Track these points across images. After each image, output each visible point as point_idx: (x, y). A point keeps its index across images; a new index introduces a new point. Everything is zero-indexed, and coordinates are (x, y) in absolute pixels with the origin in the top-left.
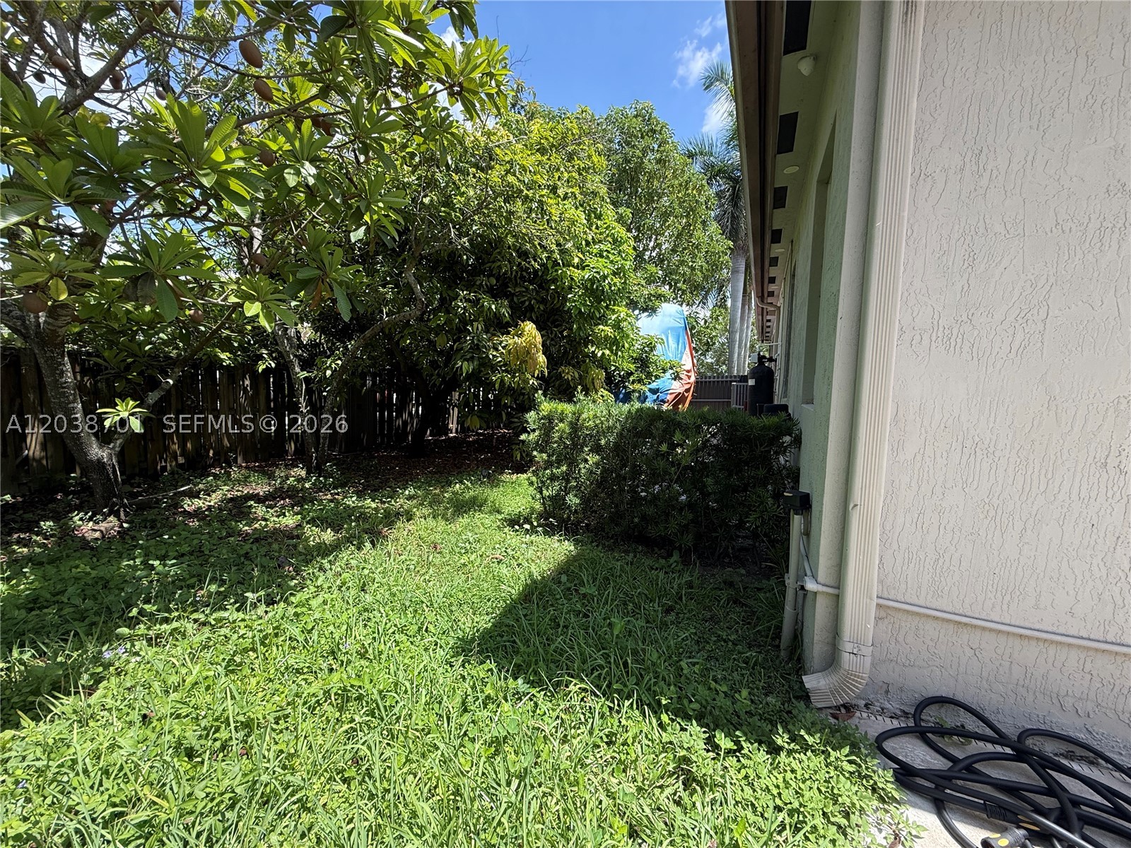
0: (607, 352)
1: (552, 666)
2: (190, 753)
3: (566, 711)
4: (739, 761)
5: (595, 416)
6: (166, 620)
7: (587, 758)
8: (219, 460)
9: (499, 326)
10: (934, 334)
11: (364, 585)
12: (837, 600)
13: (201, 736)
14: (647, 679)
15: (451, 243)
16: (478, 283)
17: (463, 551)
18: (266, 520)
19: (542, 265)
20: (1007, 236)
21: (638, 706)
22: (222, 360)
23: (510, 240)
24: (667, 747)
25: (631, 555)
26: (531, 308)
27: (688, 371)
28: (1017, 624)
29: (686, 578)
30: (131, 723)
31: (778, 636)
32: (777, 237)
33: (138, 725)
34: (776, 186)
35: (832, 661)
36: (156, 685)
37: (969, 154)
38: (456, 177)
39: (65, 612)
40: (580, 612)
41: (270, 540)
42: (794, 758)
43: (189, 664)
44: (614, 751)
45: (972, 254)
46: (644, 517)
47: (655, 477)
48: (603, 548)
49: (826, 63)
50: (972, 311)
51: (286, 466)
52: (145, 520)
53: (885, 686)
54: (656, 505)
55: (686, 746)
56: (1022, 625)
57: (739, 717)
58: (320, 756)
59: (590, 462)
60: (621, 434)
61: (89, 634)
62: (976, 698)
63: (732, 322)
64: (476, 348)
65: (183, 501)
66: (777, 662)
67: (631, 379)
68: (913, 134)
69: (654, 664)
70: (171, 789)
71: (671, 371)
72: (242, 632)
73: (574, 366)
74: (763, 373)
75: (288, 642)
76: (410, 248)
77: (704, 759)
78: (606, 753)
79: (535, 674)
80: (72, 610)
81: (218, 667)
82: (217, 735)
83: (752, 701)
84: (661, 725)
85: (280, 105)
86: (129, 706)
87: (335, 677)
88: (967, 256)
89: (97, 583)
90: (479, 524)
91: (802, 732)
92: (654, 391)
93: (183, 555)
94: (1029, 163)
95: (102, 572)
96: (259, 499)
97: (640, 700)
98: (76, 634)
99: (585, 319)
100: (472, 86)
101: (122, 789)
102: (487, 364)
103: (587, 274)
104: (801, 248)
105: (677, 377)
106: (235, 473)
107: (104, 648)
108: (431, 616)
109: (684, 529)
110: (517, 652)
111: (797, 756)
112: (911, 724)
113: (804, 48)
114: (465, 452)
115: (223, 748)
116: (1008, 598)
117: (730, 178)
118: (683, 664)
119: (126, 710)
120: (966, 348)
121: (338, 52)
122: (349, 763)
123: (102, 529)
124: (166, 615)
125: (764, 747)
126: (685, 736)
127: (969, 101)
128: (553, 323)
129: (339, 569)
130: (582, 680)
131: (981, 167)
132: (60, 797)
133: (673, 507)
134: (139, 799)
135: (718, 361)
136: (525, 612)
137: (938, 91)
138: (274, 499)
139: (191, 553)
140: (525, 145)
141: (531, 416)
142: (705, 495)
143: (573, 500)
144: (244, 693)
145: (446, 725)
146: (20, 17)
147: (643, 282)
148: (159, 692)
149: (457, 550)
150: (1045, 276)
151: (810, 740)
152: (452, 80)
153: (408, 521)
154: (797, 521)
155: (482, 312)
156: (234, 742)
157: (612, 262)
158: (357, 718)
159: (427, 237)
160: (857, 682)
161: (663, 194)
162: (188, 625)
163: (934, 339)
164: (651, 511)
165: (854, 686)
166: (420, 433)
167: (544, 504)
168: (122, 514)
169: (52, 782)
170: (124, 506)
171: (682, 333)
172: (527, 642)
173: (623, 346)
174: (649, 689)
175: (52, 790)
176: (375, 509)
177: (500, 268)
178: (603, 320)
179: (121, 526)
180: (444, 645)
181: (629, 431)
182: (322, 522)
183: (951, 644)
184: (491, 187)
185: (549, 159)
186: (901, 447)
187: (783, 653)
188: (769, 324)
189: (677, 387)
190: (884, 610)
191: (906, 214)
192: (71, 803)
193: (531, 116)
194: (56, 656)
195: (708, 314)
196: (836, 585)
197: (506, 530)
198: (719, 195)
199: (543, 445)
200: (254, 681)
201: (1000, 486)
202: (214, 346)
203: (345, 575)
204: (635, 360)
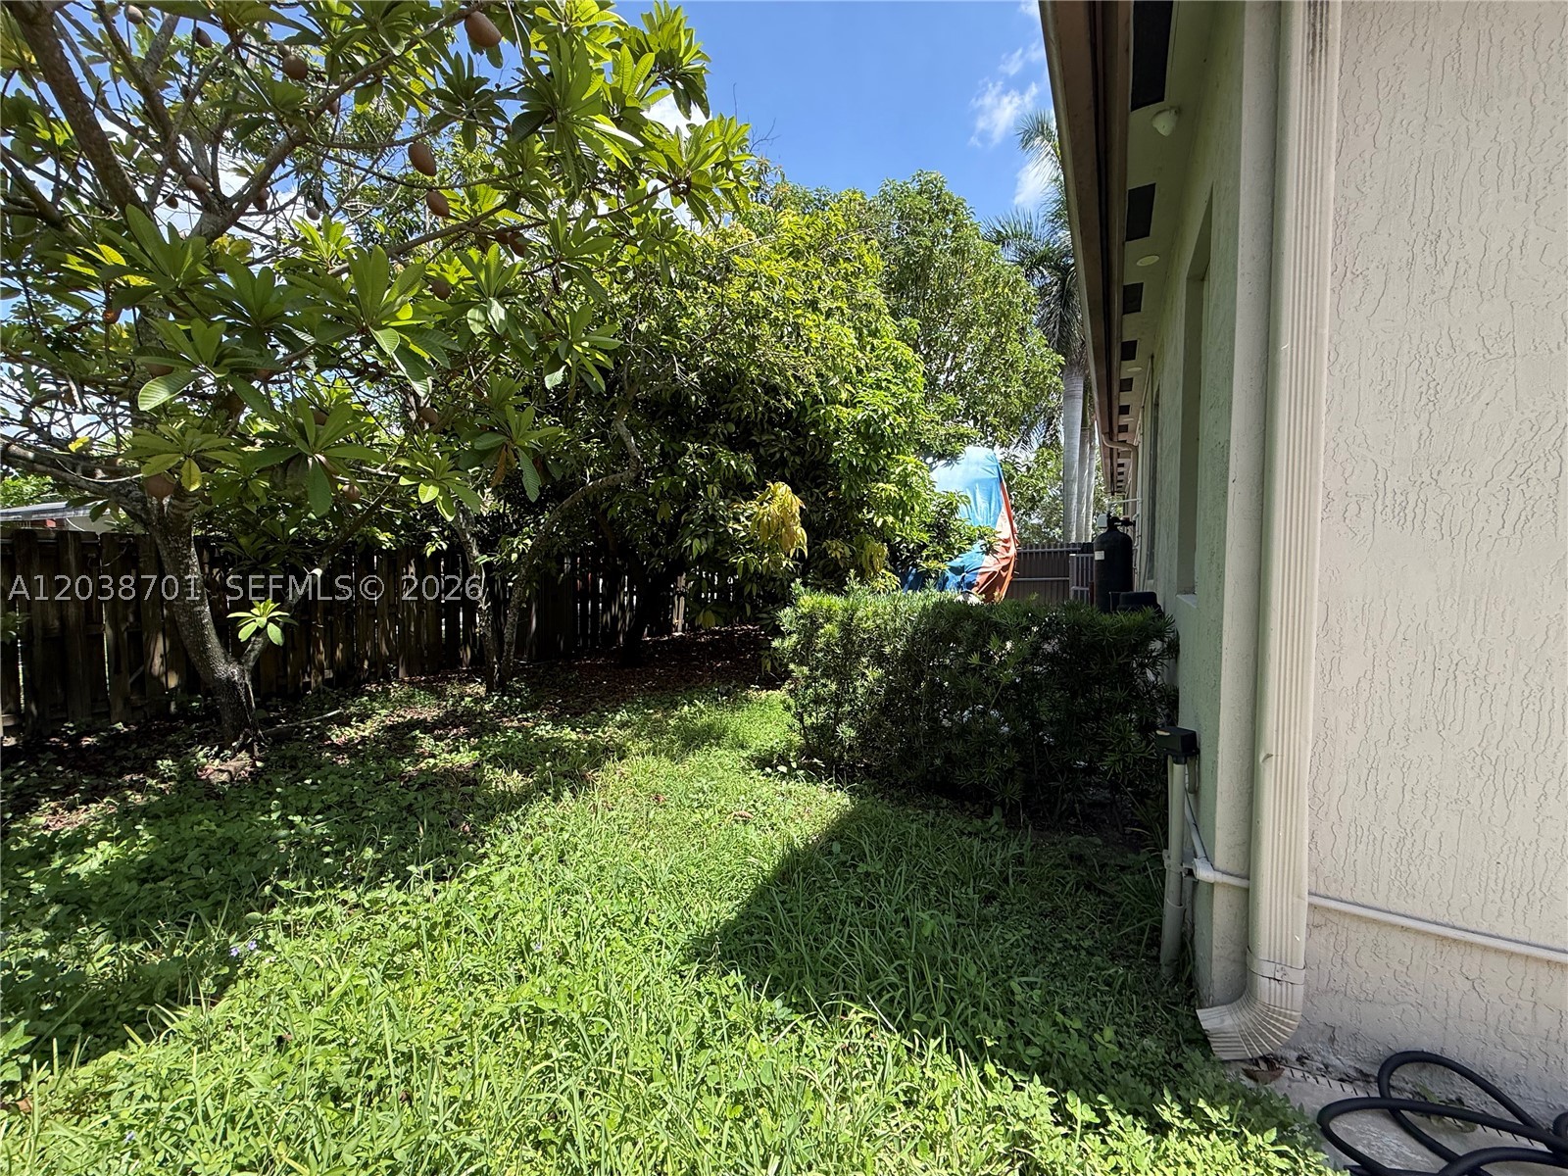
0: (890, 519)
1: (823, 981)
2: (337, 1096)
3: (845, 1051)
4: (1104, 1142)
5: (876, 614)
6: (309, 902)
7: (876, 1126)
8: (376, 672)
9: (741, 488)
10: (1380, 501)
11: (563, 853)
12: (1246, 898)
13: (351, 1071)
14: (960, 1007)
15: (675, 380)
16: (712, 431)
17: (695, 804)
18: (434, 756)
19: (797, 403)
20: (1488, 356)
21: (948, 1047)
22: (381, 543)
23: (754, 372)
24: (993, 1114)
25: (932, 812)
26: (783, 462)
27: (1006, 541)
28: (1541, 942)
29: (1014, 848)
30: (263, 1048)
31: (1155, 941)
32: (1129, 351)
33: (272, 1050)
34: (1126, 283)
35: (1242, 987)
36: (295, 994)
37: (1421, 240)
38: (681, 295)
39: (184, 886)
40: (861, 899)
41: (439, 786)
42: (1190, 1142)
43: (337, 966)
44: (917, 1117)
45: (1432, 385)
46: (948, 758)
47: (962, 699)
48: (891, 801)
49: (1194, 119)
50: (1438, 467)
51: (460, 680)
52: (283, 757)
53: (1330, 1031)
54: (966, 741)
55: (1023, 1115)
56: (1549, 944)
57: (1101, 1071)
58: (506, 1107)
59: (870, 678)
60: (913, 639)
61: (213, 918)
62: (1479, 1057)
63: (1068, 467)
64: (711, 520)
65: (330, 729)
66: (1156, 984)
67: (924, 554)
68: (1331, 218)
69: (970, 983)
70: (313, 1148)
71: (981, 542)
72: (402, 920)
73: (844, 540)
74: (1116, 543)
75: (463, 936)
76: (622, 389)
77: (1051, 1138)
78: (905, 1118)
79: (799, 992)
80: (192, 883)
81: (374, 970)
82: (371, 1072)
83: (1121, 1045)
84: (984, 1079)
85: (457, 219)
86: (261, 1023)
87: (526, 989)
88: (1424, 389)
89: (223, 845)
90: (716, 764)
91: (1202, 1104)
92: (957, 571)
93: (329, 807)
94: (1516, 251)
95: (232, 830)
96: (427, 727)
97: (951, 1039)
98: (198, 918)
99: (859, 475)
100: (703, 182)
101: (250, 1146)
102: (726, 542)
103: (860, 414)
104: (1166, 369)
105: (989, 550)
106: (396, 691)
107: (232, 939)
108: (652, 902)
109: (1008, 775)
110: (771, 957)
111: (1195, 1140)
112: (1376, 1094)
113: (1161, 99)
114: (696, 658)
115: (380, 1088)
116: (1522, 901)
117: (1057, 267)
118: (1014, 985)
119: (257, 1029)
120: (1431, 523)
121: (531, 150)
122: (545, 1118)
123: (231, 769)
124: (309, 894)
125: (1142, 1123)
126: (1021, 1100)
127: (1416, 165)
128: (813, 480)
129: (530, 831)
130: (867, 1006)
131: (1440, 258)
132: (174, 1152)
133: (991, 744)
134: (272, 1161)
135: (1048, 523)
136: (783, 897)
137: (1367, 156)
138: (445, 726)
139: (340, 804)
140: (774, 248)
141: (786, 615)
142: (1037, 726)
143: (846, 732)
144: (406, 1010)
145: (675, 1068)
146: (151, 132)
147: (938, 418)
148: (298, 1004)
149: (687, 803)
150: (1554, 412)
151: (1214, 1116)
152: (676, 175)
153: (620, 759)
154: (1177, 773)
155: (719, 470)
156: (393, 1081)
157: (893, 395)
158: (555, 1054)
159: (643, 375)
160: (1283, 1023)
161: (963, 295)
162: (335, 909)
163: (1379, 508)
164: (958, 749)
165: (1279, 1029)
166: (634, 634)
167: (805, 736)
168: (256, 748)
169: (165, 1130)
170: (259, 739)
171: (996, 487)
172: (786, 944)
173: (913, 508)
174: (965, 1023)
175: (164, 1142)
176: (575, 742)
177: (741, 409)
178: (883, 474)
179: (254, 766)
180: (671, 945)
181: (923, 634)
182: (507, 760)
183: (1432, 971)
184: (728, 306)
185: (805, 265)
186: (1335, 668)
187: (1164, 970)
188: (1121, 470)
189: (991, 564)
190: (1321, 915)
191: (1326, 331)
192: (187, 1161)
193: (779, 205)
194: (173, 946)
195: (1032, 457)
196: (1243, 873)
197: (754, 773)
198: (1042, 292)
199: (802, 655)
200: (419, 991)
201: (1499, 728)
202: (372, 524)
203: (538, 839)
204: (929, 527)
